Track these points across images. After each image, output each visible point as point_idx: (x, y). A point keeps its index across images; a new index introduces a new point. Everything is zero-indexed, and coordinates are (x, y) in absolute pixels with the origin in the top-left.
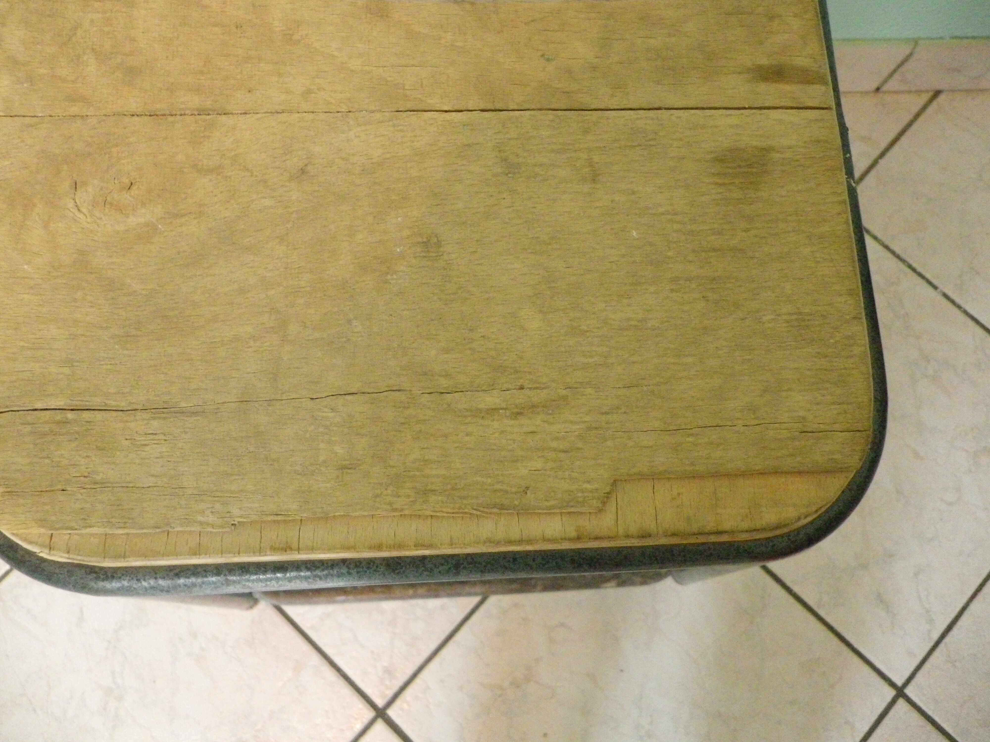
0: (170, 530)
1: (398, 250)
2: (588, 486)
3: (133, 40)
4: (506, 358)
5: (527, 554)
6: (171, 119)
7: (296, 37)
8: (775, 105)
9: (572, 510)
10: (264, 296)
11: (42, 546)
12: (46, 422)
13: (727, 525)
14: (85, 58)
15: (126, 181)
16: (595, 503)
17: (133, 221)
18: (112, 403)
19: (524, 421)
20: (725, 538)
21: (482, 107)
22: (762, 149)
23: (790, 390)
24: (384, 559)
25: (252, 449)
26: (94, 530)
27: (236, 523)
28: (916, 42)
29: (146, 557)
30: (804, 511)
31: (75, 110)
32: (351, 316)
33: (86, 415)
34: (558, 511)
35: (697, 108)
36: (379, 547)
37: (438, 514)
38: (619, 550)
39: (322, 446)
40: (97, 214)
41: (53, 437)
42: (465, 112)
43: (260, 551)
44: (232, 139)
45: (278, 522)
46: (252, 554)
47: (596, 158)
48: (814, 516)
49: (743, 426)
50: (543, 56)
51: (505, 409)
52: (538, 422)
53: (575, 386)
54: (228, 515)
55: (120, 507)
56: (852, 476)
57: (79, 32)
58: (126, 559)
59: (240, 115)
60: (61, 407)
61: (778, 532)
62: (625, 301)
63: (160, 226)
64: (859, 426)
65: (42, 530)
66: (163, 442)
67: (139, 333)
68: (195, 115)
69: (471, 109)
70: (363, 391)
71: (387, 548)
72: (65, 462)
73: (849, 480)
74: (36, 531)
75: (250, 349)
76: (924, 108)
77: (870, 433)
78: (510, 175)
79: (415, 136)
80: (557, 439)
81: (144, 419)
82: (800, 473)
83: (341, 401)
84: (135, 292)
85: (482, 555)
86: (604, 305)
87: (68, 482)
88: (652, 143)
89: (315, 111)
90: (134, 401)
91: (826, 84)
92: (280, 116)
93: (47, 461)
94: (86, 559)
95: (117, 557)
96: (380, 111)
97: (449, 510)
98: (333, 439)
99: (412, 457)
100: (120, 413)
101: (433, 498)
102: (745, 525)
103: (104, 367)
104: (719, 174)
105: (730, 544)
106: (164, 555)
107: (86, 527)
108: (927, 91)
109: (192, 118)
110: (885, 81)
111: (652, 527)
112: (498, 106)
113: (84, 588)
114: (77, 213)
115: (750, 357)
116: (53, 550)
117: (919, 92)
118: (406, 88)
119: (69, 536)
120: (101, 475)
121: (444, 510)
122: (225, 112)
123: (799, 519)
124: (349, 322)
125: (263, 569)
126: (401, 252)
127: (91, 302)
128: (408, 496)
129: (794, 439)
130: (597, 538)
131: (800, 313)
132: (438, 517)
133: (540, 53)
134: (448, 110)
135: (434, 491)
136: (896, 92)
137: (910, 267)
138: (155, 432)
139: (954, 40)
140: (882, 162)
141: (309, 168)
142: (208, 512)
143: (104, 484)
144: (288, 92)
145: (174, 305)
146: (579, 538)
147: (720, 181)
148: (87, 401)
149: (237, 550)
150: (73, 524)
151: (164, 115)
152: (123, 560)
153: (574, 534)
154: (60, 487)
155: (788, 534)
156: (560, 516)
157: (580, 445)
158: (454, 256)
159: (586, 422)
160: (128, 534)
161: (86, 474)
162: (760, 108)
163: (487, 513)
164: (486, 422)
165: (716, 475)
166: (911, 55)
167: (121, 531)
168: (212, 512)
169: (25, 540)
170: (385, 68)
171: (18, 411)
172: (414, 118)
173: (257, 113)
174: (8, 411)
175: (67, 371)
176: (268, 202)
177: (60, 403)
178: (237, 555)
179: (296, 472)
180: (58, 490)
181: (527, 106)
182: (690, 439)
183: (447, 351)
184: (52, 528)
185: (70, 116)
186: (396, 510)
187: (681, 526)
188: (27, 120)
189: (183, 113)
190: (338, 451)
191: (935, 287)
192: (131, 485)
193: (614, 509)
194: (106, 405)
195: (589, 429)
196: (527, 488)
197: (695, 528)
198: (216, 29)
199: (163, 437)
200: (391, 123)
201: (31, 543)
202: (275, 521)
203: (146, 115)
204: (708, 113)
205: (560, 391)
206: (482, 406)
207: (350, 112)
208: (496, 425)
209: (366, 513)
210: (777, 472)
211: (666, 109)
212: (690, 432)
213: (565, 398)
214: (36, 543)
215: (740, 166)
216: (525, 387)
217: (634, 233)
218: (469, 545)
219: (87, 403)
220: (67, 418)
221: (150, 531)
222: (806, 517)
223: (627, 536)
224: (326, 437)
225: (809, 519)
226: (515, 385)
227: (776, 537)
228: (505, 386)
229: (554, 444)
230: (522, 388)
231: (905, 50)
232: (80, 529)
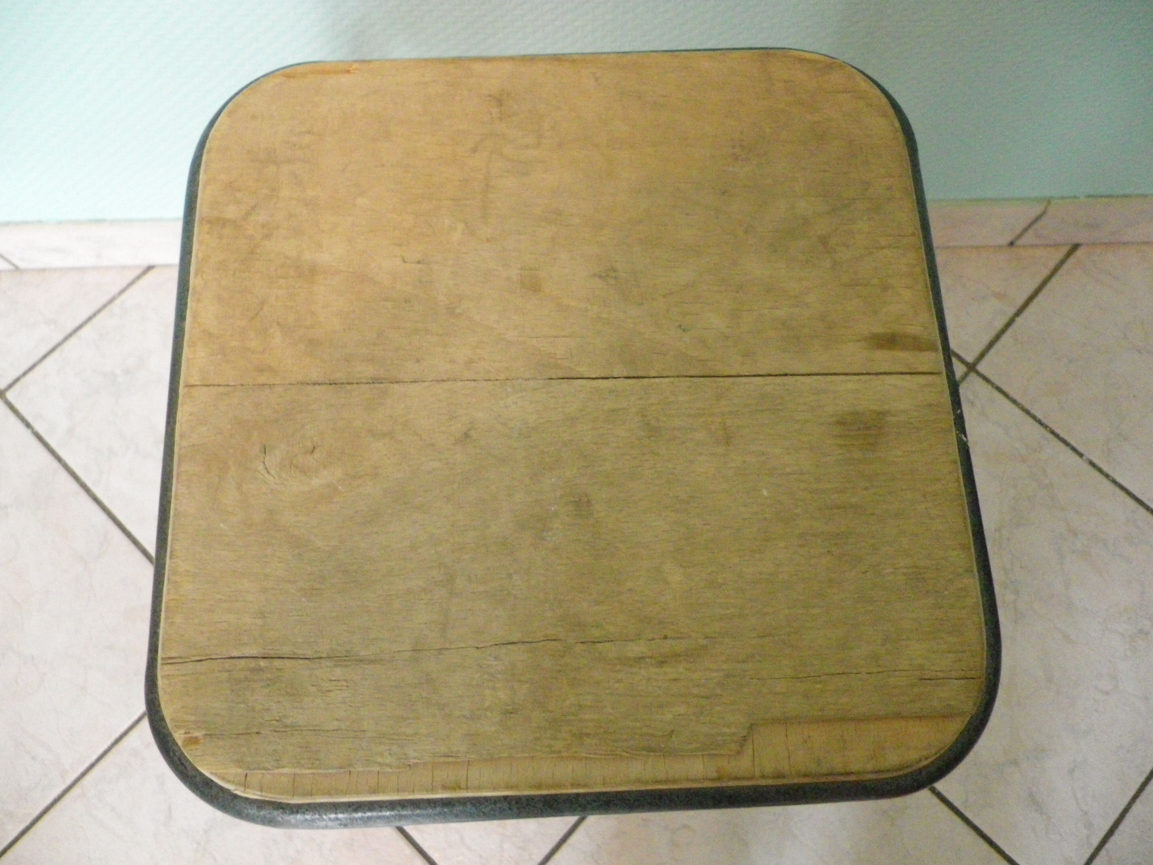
0: (352, 770)
1: (553, 509)
2: (727, 730)
3: (313, 314)
4: (650, 609)
5: (671, 792)
6: (349, 387)
7: (458, 311)
8: (890, 371)
9: (714, 752)
10: (433, 551)
11: (239, 784)
12: (242, 670)
13: (855, 767)
14: (271, 331)
15: (309, 444)
16: (734, 747)
17: (316, 482)
18: (300, 652)
19: (667, 669)
20: (853, 778)
21: (626, 374)
22: (879, 413)
23: (908, 639)
24: (544, 797)
25: (424, 695)
26: (285, 770)
27: (411, 763)
28: (1049, 201)
29: (330, 795)
30: (924, 753)
31: (262, 379)
32: (512, 571)
33: (277, 663)
34: (700, 753)
35: (818, 374)
36: (539, 787)
37: (592, 756)
38: (756, 788)
39: (487, 692)
40: (284, 475)
41: (247, 683)
42: (611, 379)
43: (433, 790)
44: (403, 406)
45: (449, 763)
46: (425, 792)
47: (729, 422)
48: (935, 757)
49: (866, 673)
50: (680, 326)
51: (651, 657)
52: (681, 670)
53: (714, 636)
54: (404, 757)
55: (308, 749)
56: (968, 719)
57: (266, 308)
58: (313, 797)
59: (410, 384)
60: (254, 656)
61: (901, 773)
62: (758, 556)
63: (340, 487)
64: (973, 674)
65: (240, 771)
66: (345, 688)
67: (323, 586)
68: (370, 383)
69: (616, 376)
70: (523, 640)
71: (546, 787)
72: (258, 707)
73: (965, 723)
74: (234, 771)
75: (421, 602)
76: (1062, 262)
77: (983, 679)
78: (652, 438)
79: (566, 402)
80: (698, 686)
81: (327, 667)
82: (920, 718)
83: (503, 650)
84: (319, 548)
85: (629, 792)
86: (738, 559)
87: (262, 725)
88: (780, 407)
89: (476, 379)
90: (319, 649)
91: (936, 350)
92: (445, 384)
93: (242, 706)
94: (279, 797)
95: (304, 795)
96: (534, 379)
97: (602, 752)
98: (497, 685)
99: (568, 702)
100: (307, 661)
101: (587, 741)
102: (869, 767)
103: (292, 618)
104: (840, 436)
105: (857, 783)
106: (346, 793)
107: (278, 768)
108: (1065, 245)
109: (367, 386)
110: (1019, 236)
111: (785, 767)
112: (640, 374)
113: (271, 822)
114: (266, 475)
115: (871, 608)
116: (248, 788)
117: (1056, 246)
118: (557, 357)
119: (262, 775)
120: (291, 719)
121: (598, 752)
122: (396, 380)
123: (920, 760)
124: (510, 576)
125: (433, 805)
126: (556, 510)
127: (280, 558)
128: (566, 740)
129: (913, 685)
130: (736, 778)
131: (917, 567)
132: (591, 759)
133: (677, 324)
134: (595, 377)
135: (589, 734)
136: (1032, 246)
137: (1052, 432)
138: (338, 679)
139: (1090, 199)
140: (1019, 320)
141: (472, 432)
142: (386, 754)
143: (293, 727)
144: (453, 362)
145: (354, 561)
146: (719, 779)
147: (842, 442)
148: (278, 650)
149: (412, 789)
150: (266, 765)
151: (342, 384)
152: (310, 797)
153: (715, 775)
154: (255, 730)
155: (912, 773)
156: (701, 759)
157: (719, 691)
158: (603, 514)
159: (724, 669)
160: (314, 774)
161: (278, 718)
162: (877, 374)
163: (636, 755)
164: (634, 670)
165: (843, 719)
166: (1044, 213)
167: (307, 771)
168: (390, 754)
169: (223, 779)
170: (538, 339)
171: (216, 659)
172: (565, 385)
173: (425, 381)
174: (207, 659)
175: (259, 622)
176: (437, 465)
177: (254, 651)
178: (412, 793)
179: (465, 717)
180: (253, 733)
181: (665, 374)
182: (818, 686)
183: (597, 603)
184: (248, 768)
185: (259, 385)
186: (553, 752)
187: (813, 767)
188: (221, 389)
189: (359, 381)
190: (502, 697)
191: (1081, 455)
192: (317, 728)
193: (750, 752)
194: (294, 653)
195: (728, 676)
196: (673, 731)
197: (824, 770)
198: (389, 304)
199: (345, 684)
200: (544, 390)
201: (228, 781)
202: (445, 763)
203: (326, 384)
204: (829, 378)
205: (700, 640)
206: (630, 655)
207: (507, 379)
208: (643, 672)
209: (527, 755)
210: (899, 716)
211: (791, 375)
212: (818, 679)
213: (704, 647)
214: (233, 782)
215: (859, 429)
216: (669, 636)
217: (765, 493)
218: (620, 785)
219: (278, 652)
220: (260, 667)
221: (334, 771)
222: (926, 759)
223: (763, 777)
224: (491, 684)
225: (929, 761)
226: (660, 635)
227: (899, 777)
228: (650, 636)
229: (695, 691)
230: (665, 637)
231: (1037, 210)
232: (273, 770)
